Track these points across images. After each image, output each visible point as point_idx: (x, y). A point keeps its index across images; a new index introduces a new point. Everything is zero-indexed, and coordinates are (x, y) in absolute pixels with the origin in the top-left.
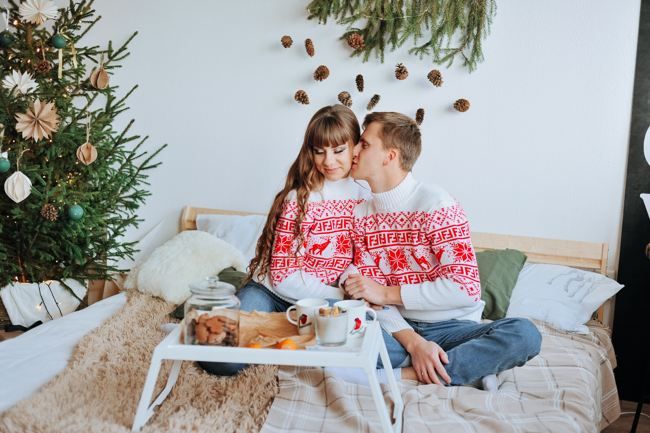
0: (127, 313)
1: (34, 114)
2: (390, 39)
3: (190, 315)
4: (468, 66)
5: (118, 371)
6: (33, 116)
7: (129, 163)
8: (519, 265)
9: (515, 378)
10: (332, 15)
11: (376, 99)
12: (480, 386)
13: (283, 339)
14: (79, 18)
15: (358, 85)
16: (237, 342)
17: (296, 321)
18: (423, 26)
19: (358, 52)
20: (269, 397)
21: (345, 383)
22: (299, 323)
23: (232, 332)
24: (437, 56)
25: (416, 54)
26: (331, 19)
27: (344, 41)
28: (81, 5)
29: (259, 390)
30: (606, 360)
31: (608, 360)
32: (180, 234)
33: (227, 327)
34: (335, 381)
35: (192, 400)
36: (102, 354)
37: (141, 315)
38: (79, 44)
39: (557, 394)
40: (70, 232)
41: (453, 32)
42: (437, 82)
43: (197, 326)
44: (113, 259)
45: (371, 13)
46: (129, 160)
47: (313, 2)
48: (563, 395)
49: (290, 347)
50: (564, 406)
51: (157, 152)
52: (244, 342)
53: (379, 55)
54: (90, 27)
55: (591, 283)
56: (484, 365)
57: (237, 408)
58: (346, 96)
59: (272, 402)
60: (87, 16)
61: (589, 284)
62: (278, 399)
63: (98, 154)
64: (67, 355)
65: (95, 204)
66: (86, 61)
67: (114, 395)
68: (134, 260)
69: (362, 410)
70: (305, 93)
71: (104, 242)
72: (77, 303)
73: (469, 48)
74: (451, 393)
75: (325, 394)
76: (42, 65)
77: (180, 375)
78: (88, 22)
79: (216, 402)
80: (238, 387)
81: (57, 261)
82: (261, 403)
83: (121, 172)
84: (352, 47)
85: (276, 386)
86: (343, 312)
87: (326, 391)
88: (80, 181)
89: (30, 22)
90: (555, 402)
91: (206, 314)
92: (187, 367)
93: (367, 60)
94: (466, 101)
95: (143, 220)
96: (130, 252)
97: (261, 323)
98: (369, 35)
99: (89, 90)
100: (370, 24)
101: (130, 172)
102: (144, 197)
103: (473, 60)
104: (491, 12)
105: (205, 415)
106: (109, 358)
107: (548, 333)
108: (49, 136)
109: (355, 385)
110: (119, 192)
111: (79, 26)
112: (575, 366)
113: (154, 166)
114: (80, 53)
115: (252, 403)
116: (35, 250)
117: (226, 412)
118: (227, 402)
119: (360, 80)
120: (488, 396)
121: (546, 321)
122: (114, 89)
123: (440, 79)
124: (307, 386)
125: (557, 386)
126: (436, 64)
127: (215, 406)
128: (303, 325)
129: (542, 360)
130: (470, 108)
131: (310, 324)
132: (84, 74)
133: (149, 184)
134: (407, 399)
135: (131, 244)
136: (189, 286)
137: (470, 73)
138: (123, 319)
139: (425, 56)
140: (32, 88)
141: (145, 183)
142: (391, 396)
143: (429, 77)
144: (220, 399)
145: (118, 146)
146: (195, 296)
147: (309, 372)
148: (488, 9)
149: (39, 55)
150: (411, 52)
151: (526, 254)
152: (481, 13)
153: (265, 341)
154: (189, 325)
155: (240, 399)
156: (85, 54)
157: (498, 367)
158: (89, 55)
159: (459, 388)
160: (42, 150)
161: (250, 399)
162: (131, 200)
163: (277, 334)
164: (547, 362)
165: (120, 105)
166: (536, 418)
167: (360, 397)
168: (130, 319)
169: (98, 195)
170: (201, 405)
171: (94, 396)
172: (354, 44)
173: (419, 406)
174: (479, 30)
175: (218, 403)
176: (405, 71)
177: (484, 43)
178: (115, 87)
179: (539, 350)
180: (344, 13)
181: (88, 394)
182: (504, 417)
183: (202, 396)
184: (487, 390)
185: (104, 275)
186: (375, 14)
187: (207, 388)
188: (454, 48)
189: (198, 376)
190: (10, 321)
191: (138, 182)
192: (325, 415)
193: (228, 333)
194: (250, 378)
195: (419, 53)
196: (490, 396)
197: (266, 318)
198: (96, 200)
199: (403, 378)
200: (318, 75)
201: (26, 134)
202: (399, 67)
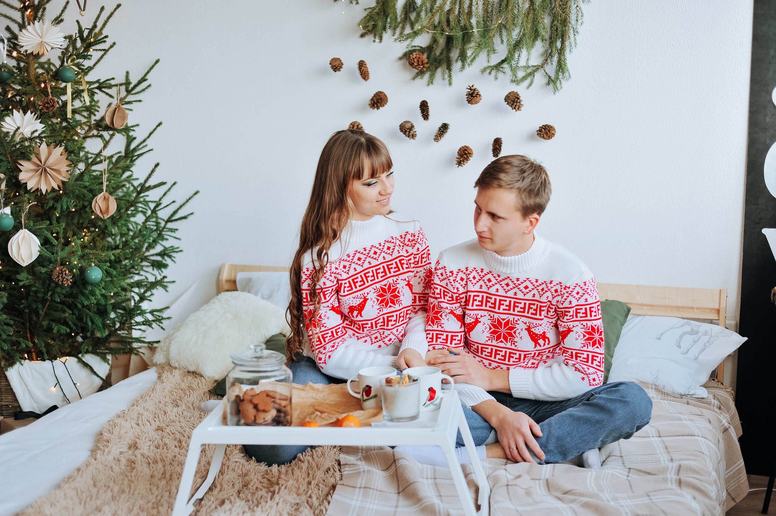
0: (158, 391)
1: (41, 161)
2: (459, 57)
3: (233, 391)
4: (551, 85)
5: (150, 461)
6: (39, 163)
7: (154, 215)
8: (621, 318)
9: (621, 451)
10: (389, 32)
11: (444, 128)
12: (580, 463)
13: (344, 415)
14: (90, 45)
15: (422, 112)
16: (289, 420)
17: (359, 393)
18: (497, 40)
19: (421, 73)
20: (330, 485)
21: (420, 465)
22: (363, 395)
23: (284, 409)
24: (515, 75)
25: (490, 73)
26: (387, 36)
27: (404, 61)
28: (91, 30)
29: (317, 477)
30: (730, 427)
31: (732, 427)
32: (218, 297)
33: (277, 403)
34: (407, 463)
35: (239, 492)
36: (131, 442)
37: (175, 394)
38: (91, 77)
39: (672, 469)
40: (88, 298)
41: (532, 46)
42: (516, 106)
43: (242, 403)
44: (140, 329)
45: (435, 27)
46: (154, 211)
47: (365, 17)
48: (679, 470)
49: (352, 424)
50: (680, 483)
51: (187, 201)
52: (298, 420)
53: (446, 76)
54: (103, 55)
55: (708, 337)
56: (586, 438)
57: (292, 498)
58: (408, 126)
59: (334, 491)
60: (99, 43)
61: (706, 338)
62: (340, 486)
63: (117, 205)
64: (89, 444)
65: (116, 265)
66: (99, 96)
67: (146, 489)
68: (164, 329)
69: (440, 496)
70: (360, 124)
71: (128, 309)
72: (98, 382)
73: (552, 64)
74: (545, 473)
75: (396, 479)
76: (47, 103)
77: (224, 462)
78: (101, 50)
79: (267, 492)
80: (293, 474)
81: (73, 334)
82: (320, 492)
83: (146, 226)
84: (413, 67)
85: (338, 472)
86: (414, 381)
87: (397, 475)
88: (97, 238)
89: (32, 53)
90: (669, 479)
91: (252, 389)
92: (232, 453)
93: (432, 83)
94: (551, 127)
95: (174, 282)
96: (159, 320)
97: (317, 397)
98: (433, 53)
99: (104, 131)
100: (434, 41)
101: (156, 226)
102: (174, 254)
103: (558, 78)
104: (577, 20)
105: (255, 508)
106: (139, 445)
107: (659, 397)
108: (58, 186)
109: (432, 467)
110: (144, 250)
111: (90, 55)
112: (692, 435)
113: (185, 218)
114: (92, 86)
115: (310, 492)
116: (47, 322)
117: (280, 504)
118: (281, 492)
119: (424, 107)
120: (590, 474)
121: (656, 383)
122: (134, 128)
123: (519, 102)
124: (374, 470)
125: (672, 460)
126: (514, 84)
127: (266, 497)
128: (367, 398)
129: (653, 430)
130: (556, 135)
131: (375, 396)
132: (98, 111)
133: (179, 239)
134: (494, 481)
135: (160, 311)
136: (231, 357)
137: (554, 93)
138: (154, 399)
139: (500, 75)
140: (36, 131)
141: (175, 238)
142: (474, 478)
143: (506, 100)
144: (272, 489)
145: (141, 195)
146: (238, 368)
147: (377, 454)
148: (573, 17)
149: (44, 91)
150: (483, 71)
151: (629, 306)
152: (565, 22)
153: (323, 418)
154: (232, 402)
155: (296, 488)
156: (97, 88)
157: (601, 439)
158: (103, 89)
159: (554, 466)
160: (51, 203)
161: (308, 488)
162: (159, 258)
163: (337, 410)
164: (659, 432)
165: (141, 146)
166: (647, 498)
167: (438, 481)
168: (162, 398)
169: (119, 254)
170: (249, 497)
171: (123, 491)
172: (415, 64)
173: (508, 489)
174: (563, 43)
175: (270, 494)
176: (477, 94)
177: (570, 58)
178: (134, 126)
179: (650, 419)
180: (403, 28)
181: (116, 489)
182: (609, 498)
183: (250, 486)
184: (589, 466)
185: (129, 349)
186: (439, 28)
187: (256, 476)
188: (534, 65)
189: (246, 463)
190: (20, 407)
191: (166, 237)
192: (397, 503)
193: (279, 411)
194: (306, 463)
195: (493, 72)
196: (592, 474)
197: (323, 392)
198: (118, 260)
199: (488, 457)
200: (374, 102)
201: (31, 185)
202: (470, 89)
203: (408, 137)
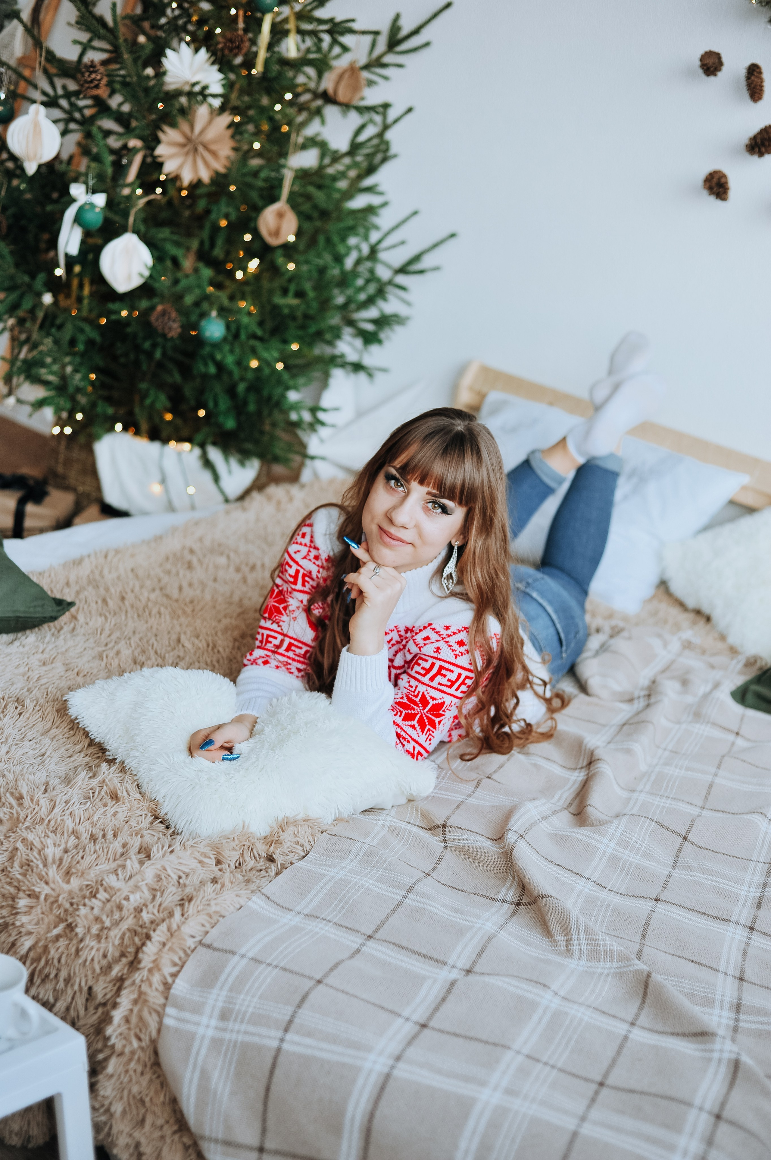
1: (193, 132)
6: (190, 134)
7: (372, 256)
51: (437, 245)
63: (299, 231)
66: (328, 45)
70: (724, 176)
76: (231, 41)
88: (266, 275)
95: (385, 370)
108: (210, 178)
110: (352, 308)
114: (321, 28)
141: (402, 300)
149: (232, 22)
156: (328, 31)
158: (335, 35)
162: (370, 327)
169: (298, 306)
191: (390, 297)
200: (756, 143)
201: (169, 167)
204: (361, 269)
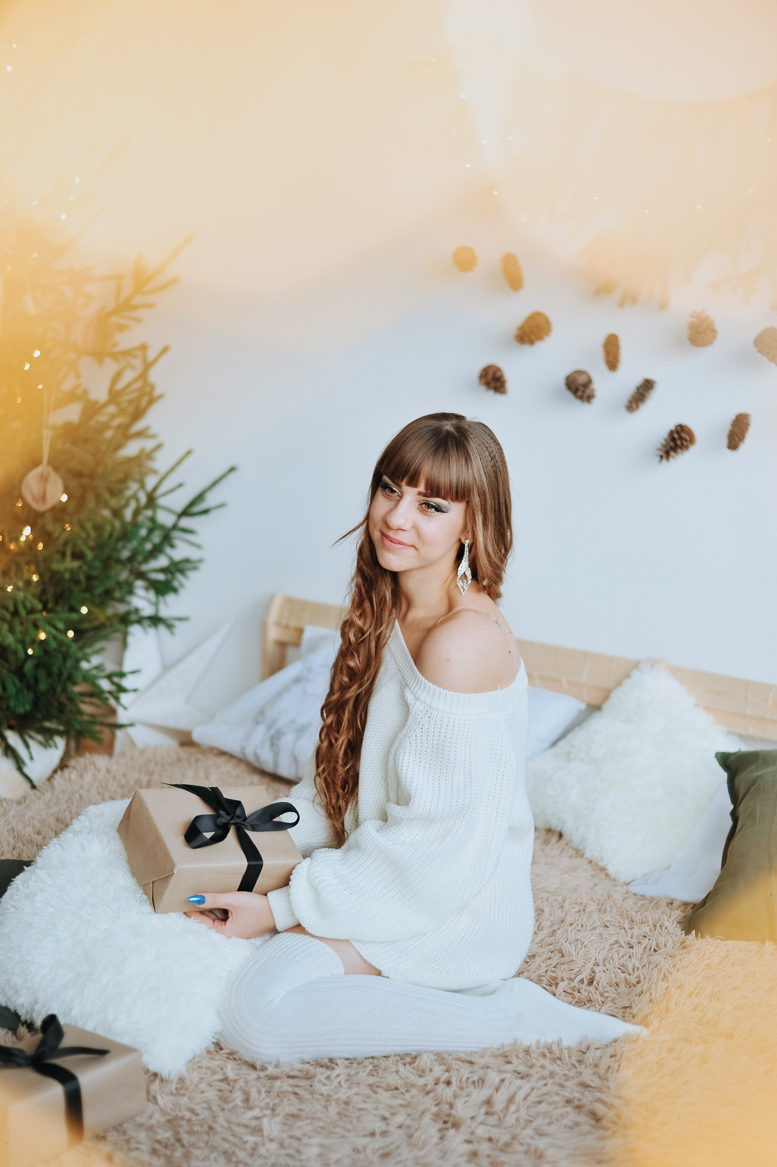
7: (151, 505)
11: (645, 388)
15: (607, 357)
42: (774, 355)
46: (151, 499)
51: (217, 481)
53: (657, 291)
58: (582, 379)
70: (498, 369)
83: (137, 521)
95: (184, 619)
110: (139, 560)
114: (60, 279)
119: (611, 347)
133: (199, 546)
139: (753, 295)
141: (191, 543)
143: (755, 344)
156: (67, 282)
158: (76, 285)
162: (161, 577)
176: (710, 328)
191: (177, 542)
200: (525, 333)
202: (696, 317)
203: (581, 398)
204: (141, 518)
